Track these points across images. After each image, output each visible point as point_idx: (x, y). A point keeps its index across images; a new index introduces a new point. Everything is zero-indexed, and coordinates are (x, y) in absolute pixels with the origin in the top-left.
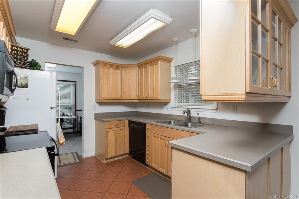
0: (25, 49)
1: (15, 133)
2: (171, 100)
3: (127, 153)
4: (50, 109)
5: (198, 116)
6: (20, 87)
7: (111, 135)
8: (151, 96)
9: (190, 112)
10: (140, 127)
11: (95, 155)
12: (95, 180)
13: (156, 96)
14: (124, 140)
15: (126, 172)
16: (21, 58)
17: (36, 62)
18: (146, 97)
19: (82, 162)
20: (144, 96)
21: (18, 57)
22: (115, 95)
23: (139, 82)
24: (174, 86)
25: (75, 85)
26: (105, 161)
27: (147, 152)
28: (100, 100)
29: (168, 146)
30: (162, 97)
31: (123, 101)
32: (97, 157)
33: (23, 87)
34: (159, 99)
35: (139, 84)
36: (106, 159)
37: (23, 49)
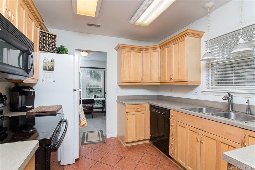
0: (53, 35)
1: (35, 114)
2: (201, 82)
3: (148, 138)
4: (73, 90)
5: (247, 104)
6: (48, 70)
7: (132, 118)
8: (175, 78)
9: (232, 98)
10: (163, 113)
11: (117, 136)
12: (114, 167)
13: (181, 78)
14: (145, 125)
15: (147, 162)
16: (49, 43)
17: (64, 47)
18: (169, 79)
19: (105, 142)
20: (167, 79)
21: (47, 43)
22: (137, 78)
23: (161, 64)
24: (206, 65)
25: (104, 71)
26: (125, 145)
27: (171, 143)
28: (122, 83)
29: (201, 142)
30: (190, 79)
31: (144, 84)
32: (119, 138)
33: (50, 70)
34: (187, 81)
35: (161, 66)
36: (127, 143)
37: (52, 36)
